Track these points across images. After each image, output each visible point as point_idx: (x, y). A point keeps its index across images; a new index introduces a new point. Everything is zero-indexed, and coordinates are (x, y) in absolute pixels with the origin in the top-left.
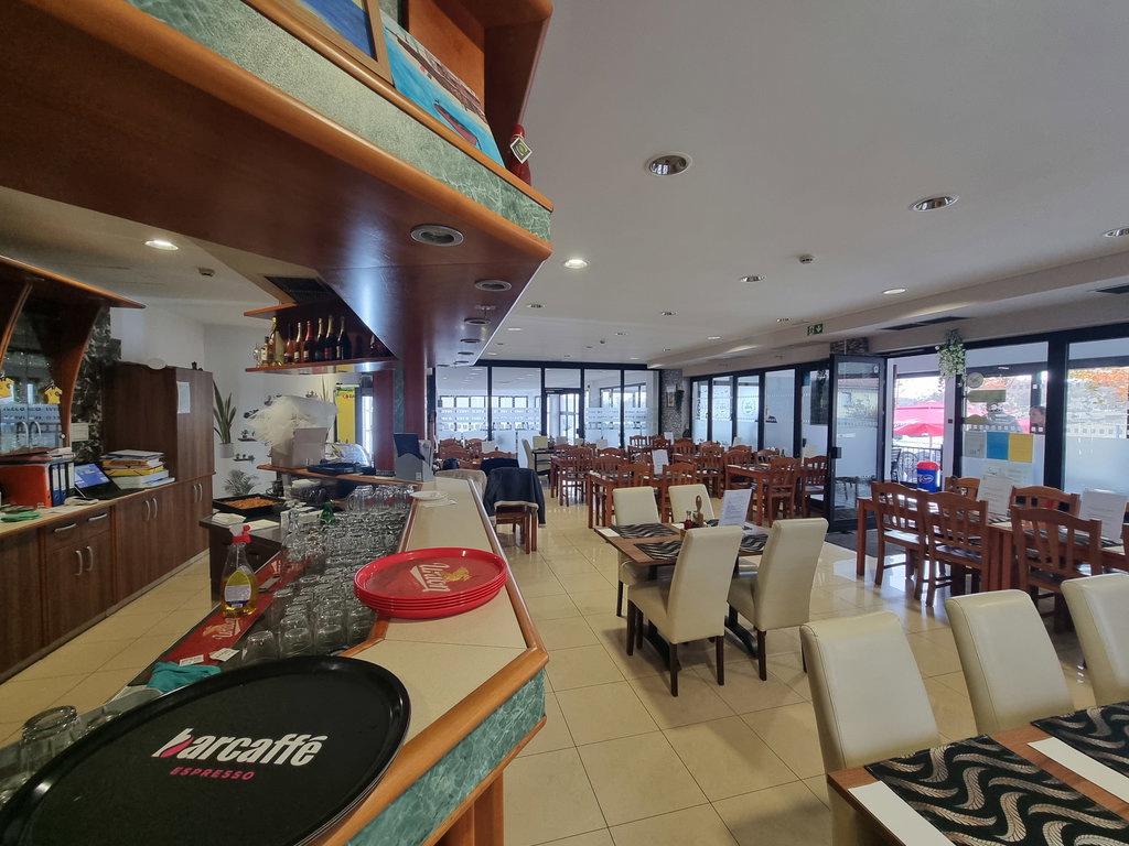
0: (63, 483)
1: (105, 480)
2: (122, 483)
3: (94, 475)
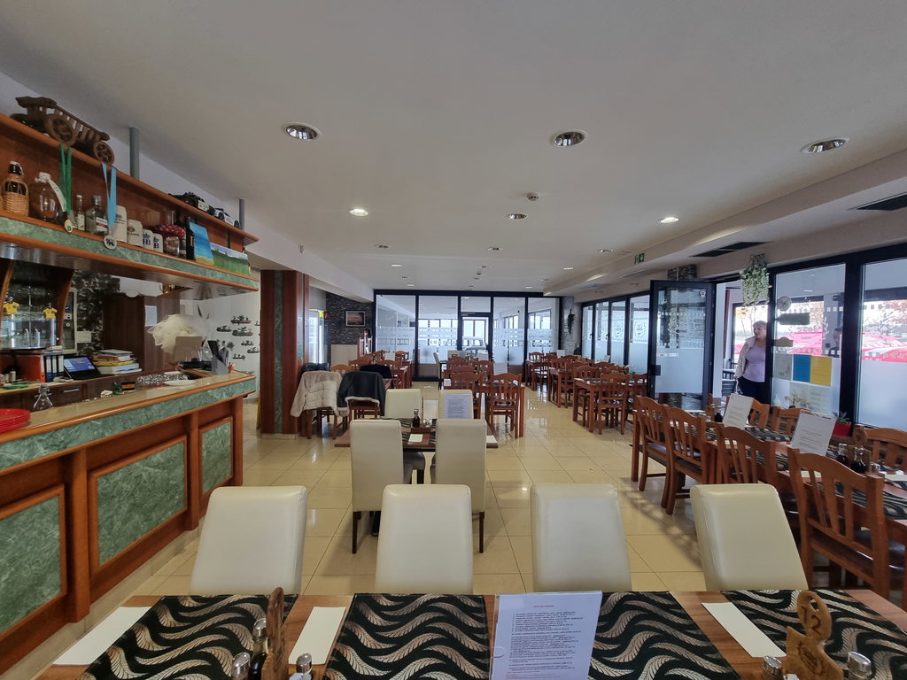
0: (55, 368)
1: (91, 367)
2: (103, 370)
3: (85, 365)
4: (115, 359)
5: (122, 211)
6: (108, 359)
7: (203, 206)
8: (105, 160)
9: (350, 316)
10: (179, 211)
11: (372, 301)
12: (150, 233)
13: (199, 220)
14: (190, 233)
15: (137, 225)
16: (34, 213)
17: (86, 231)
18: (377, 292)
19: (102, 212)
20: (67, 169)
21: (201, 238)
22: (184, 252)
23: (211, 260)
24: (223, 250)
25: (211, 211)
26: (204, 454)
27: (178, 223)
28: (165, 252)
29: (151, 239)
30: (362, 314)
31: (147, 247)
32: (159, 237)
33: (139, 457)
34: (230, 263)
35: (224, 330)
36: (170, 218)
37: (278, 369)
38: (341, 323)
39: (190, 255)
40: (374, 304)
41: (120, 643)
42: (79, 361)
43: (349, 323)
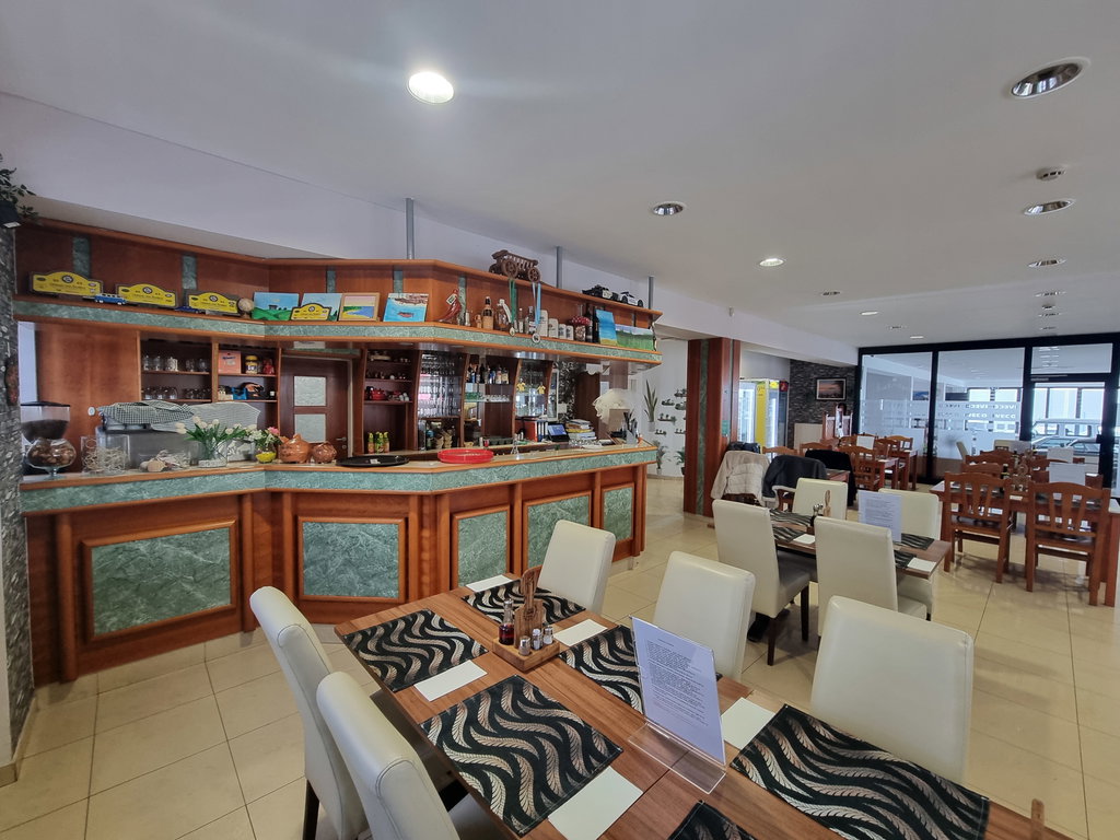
0: (543, 432)
1: (564, 433)
3: (561, 431)
4: (578, 427)
5: (545, 314)
6: (574, 427)
7: (607, 295)
8: (535, 280)
9: (822, 387)
10: (588, 303)
11: (856, 364)
12: (563, 326)
13: (606, 307)
14: (595, 320)
15: (554, 322)
16: (496, 327)
17: (524, 332)
18: (863, 351)
19: (532, 317)
20: (512, 292)
21: (606, 322)
22: (590, 337)
23: (614, 340)
24: (627, 329)
25: (615, 297)
26: (606, 510)
27: (586, 314)
28: (575, 339)
29: (564, 331)
30: (841, 383)
31: (561, 337)
32: (571, 328)
33: (555, 499)
34: (634, 341)
35: (668, 404)
36: (580, 309)
37: (701, 445)
38: (810, 395)
39: (596, 339)
40: (858, 370)
41: (491, 590)
42: (558, 427)
43: (821, 396)
